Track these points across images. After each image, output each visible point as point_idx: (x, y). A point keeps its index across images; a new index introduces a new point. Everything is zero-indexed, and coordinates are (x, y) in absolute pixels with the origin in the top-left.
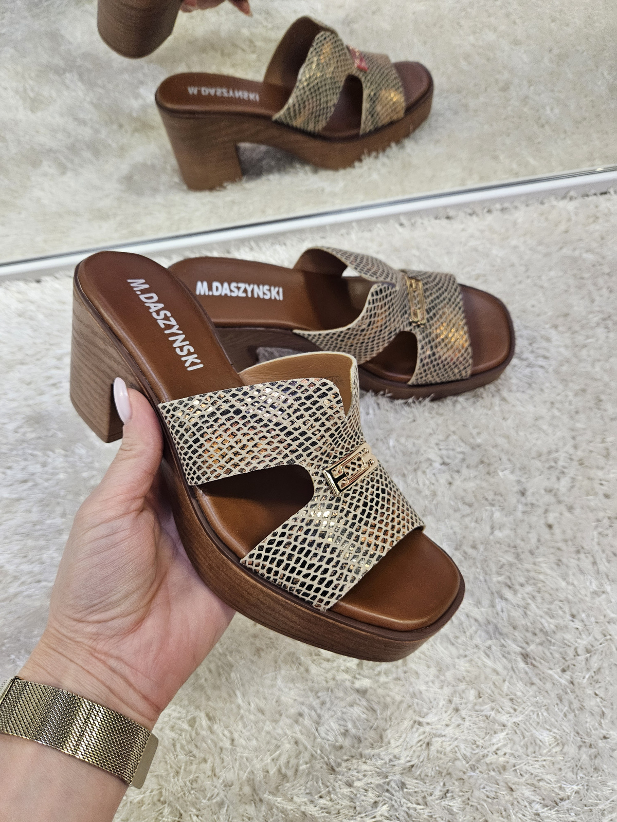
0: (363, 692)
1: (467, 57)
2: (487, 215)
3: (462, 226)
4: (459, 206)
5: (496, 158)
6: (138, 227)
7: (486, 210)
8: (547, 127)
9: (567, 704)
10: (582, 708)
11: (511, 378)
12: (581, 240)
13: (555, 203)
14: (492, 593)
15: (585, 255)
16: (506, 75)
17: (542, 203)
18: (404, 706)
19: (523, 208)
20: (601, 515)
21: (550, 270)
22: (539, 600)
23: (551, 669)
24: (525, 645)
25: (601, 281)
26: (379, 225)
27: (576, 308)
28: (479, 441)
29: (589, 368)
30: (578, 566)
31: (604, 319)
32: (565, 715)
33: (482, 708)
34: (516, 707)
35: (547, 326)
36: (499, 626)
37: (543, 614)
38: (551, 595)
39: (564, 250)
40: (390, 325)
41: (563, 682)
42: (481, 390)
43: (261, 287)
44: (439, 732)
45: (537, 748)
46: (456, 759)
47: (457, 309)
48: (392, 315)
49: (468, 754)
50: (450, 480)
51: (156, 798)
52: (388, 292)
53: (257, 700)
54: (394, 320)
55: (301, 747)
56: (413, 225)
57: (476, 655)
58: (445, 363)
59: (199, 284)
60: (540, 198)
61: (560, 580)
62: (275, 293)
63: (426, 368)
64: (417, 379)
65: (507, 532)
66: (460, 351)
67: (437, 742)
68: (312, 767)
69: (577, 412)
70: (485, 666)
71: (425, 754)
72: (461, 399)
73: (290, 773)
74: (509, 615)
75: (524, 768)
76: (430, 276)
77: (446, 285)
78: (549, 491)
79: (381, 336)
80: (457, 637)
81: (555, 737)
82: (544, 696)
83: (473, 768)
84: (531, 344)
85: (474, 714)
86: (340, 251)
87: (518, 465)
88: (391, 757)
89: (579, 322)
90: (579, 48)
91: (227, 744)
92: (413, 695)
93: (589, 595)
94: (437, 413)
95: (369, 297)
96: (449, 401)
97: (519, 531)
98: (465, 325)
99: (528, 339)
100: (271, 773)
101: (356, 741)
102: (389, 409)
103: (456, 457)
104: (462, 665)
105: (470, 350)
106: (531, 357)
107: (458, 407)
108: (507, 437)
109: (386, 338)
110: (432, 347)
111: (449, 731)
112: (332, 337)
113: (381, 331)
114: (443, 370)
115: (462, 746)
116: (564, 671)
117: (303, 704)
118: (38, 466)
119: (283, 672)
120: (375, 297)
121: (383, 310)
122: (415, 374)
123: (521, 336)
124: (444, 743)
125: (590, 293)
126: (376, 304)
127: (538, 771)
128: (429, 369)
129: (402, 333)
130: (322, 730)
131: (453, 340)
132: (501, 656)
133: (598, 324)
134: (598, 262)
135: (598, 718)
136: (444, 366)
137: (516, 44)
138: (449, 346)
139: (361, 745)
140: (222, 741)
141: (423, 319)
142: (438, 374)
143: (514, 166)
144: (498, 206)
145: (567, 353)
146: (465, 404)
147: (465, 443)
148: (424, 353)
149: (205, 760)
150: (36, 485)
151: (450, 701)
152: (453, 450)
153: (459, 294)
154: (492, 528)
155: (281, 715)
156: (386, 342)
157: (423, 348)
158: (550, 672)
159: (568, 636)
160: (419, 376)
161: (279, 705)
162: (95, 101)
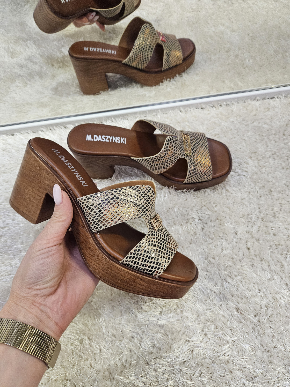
0: (162, 326)
1: (211, 37)
2: (220, 107)
3: (208, 112)
4: (207, 103)
5: (224, 82)
6: (60, 111)
7: (219, 105)
8: (247, 68)
9: (257, 332)
10: (264, 334)
11: (230, 181)
12: (262, 119)
13: (250, 102)
14: (222, 280)
15: (264, 126)
16: (228, 45)
17: (245, 102)
18: (181, 333)
19: (236, 104)
20: (272, 243)
21: (248, 132)
22: (244, 283)
23: (249, 315)
24: (237, 304)
25: (271, 137)
26: (171, 111)
27: (260, 149)
28: (216, 209)
29: (266, 177)
30: (262, 267)
31: (273, 155)
32: (256, 337)
33: (218, 334)
34: (234, 333)
35: (247, 157)
36: (226, 295)
37: (245, 289)
38: (249, 280)
39: (255, 123)
40: (175, 155)
41: (255, 321)
42: (217, 186)
43: (116, 137)
44: (198, 345)
45: (243, 353)
46: (206, 358)
47: (206, 148)
48: (176, 150)
49: (211, 356)
50: (203, 227)
51: (63, 378)
52: (174, 140)
53: (112, 331)
54: (177, 153)
55: (133, 353)
56: (186, 111)
57: (215, 309)
58: (200, 173)
59: (88, 136)
60: (244, 99)
61: (254, 274)
62: (123, 141)
63: (191, 175)
64: (188, 180)
65: (229, 251)
66: (207, 168)
67: (197, 350)
68: (138, 362)
69: (261, 197)
70: (219, 314)
71: (191, 356)
72: (207, 190)
73: (127, 365)
74: (230, 290)
75: (237, 362)
76: (193, 134)
77: (201, 137)
78: (248, 232)
79: (171, 160)
80: (206, 300)
81: (251, 347)
82: (246, 328)
83: (213, 362)
84: (239, 166)
85: (213, 336)
86: (153, 121)
87: (234, 221)
88: (175, 357)
89: (261, 155)
90: (261, 34)
91: (98, 352)
92: (186, 328)
93: (267, 280)
94: (197, 197)
95: (165, 142)
96: (202, 191)
97: (234, 251)
98: (209, 155)
99: (238, 163)
100: (119, 365)
101: (158, 350)
102: (175, 195)
103: (205, 217)
104: (208, 313)
105: (211, 167)
106: (240, 171)
107: (207, 193)
108: (228, 208)
109: (173, 161)
110: (194, 165)
111: (202, 345)
112: (148, 160)
113: (171, 157)
114: (199, 176)
115: (208, 352)
116: (255, 316)
117: (134, 332)
118: (11, 220)
119: (125, 317)
120: (168, 142)
121: (172, 148)
122: (186, 178)
123: (235, 162)
124: (200, 351)
125: (266, 142)
126: (168, 145)
127: (244, 363)
128: (193, 175)
129: (181, 159)
130: (143, 344)
131: (204, 162)
132: (226, 309)
133: (270, 157)
134: (270, 129)
135: (272, 338)
136: (200, 174)
137: (233, 32)
138: (202, 165)
139: (161, 352)
140: (95, 350)
141: (190, 153)
142: (197, 178)
143: (232, 85)
144: (225, 103)
145: (256, 170)
146: (209, 192)
147: (210, 210)
148: (190, 168)
149: (87, 360)
150: (9, 229)
151: (203, 331)
152: (204, 213)
153: (207, 142)
154: (222, 250)
155: (124, 338)
156: (173, 163)
157: (190, 166)
158: (249, 316)
159: (257, 300)
160: (188, 179)
161: (123, 333)
162: (41, 54)
